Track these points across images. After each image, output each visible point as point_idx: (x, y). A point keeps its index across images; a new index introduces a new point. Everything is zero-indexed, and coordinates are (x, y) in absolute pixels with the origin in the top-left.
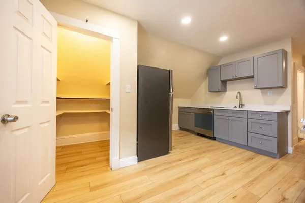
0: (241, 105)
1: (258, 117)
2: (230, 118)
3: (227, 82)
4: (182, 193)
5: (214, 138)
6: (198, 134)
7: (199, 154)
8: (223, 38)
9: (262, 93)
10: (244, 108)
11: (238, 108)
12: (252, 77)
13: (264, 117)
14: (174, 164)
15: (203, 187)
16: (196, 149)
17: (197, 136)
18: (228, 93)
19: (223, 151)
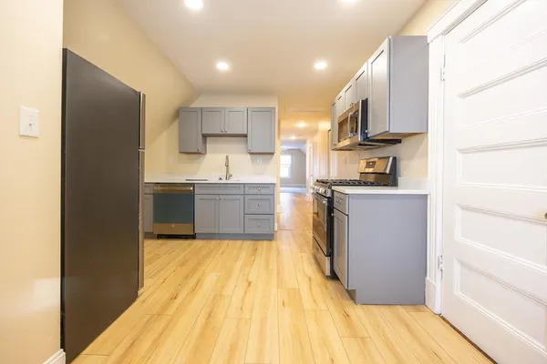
0: (228, 176)
1: (255, 191)
2: (222, 197)
3: (208, 138)
4: (233, 349)
5: (193, 237)
6: (160, 237)
7: (194, 270)
8: (223, 66)
9: (252, 160)
10: (233, 180)
11: (224, 181)
12: (246, 136)
13: (263, 191)
14: (170, 312)
15: (248, 317)
16: (182, 265)
17: (160, 241)
18: (208, 156)
19: (221, 251)
